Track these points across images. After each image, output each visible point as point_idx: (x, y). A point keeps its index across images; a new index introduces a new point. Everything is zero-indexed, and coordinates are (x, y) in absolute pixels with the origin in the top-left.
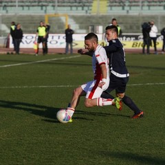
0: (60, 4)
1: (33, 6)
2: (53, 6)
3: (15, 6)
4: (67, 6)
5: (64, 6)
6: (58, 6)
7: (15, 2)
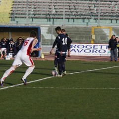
0: (102, 18)
1: (77, 19)
2: (96, 19)
3: (62, 18)
4: (107, 19)
5: (105, 19)
6: (101, 19)
7: (63, 15)
